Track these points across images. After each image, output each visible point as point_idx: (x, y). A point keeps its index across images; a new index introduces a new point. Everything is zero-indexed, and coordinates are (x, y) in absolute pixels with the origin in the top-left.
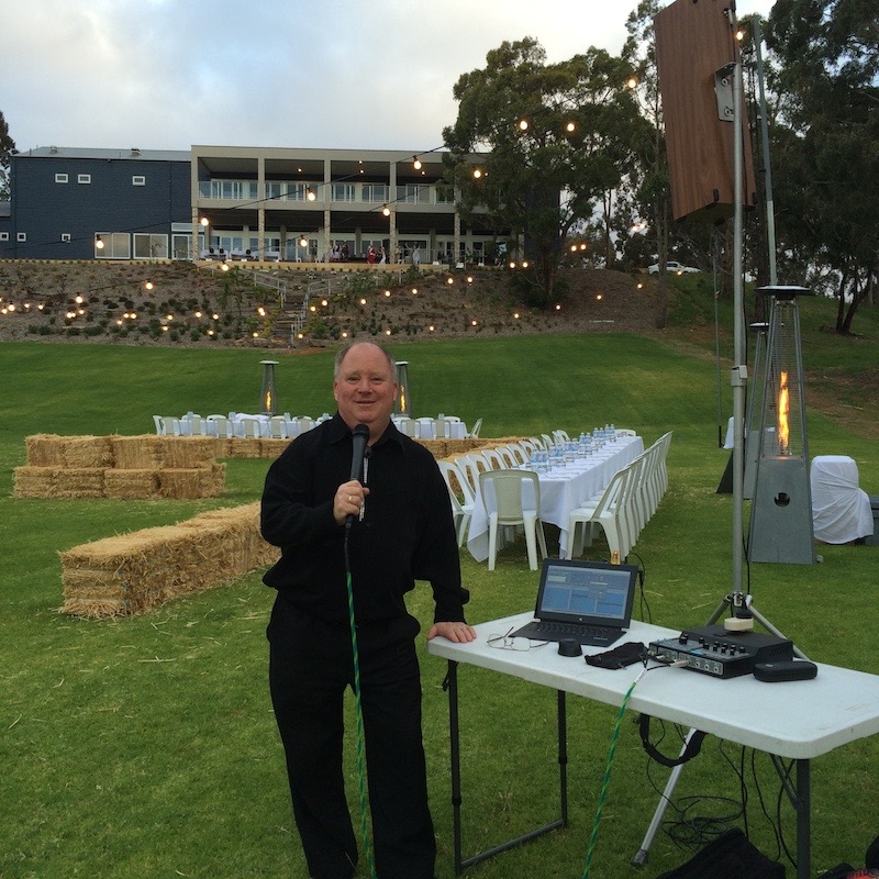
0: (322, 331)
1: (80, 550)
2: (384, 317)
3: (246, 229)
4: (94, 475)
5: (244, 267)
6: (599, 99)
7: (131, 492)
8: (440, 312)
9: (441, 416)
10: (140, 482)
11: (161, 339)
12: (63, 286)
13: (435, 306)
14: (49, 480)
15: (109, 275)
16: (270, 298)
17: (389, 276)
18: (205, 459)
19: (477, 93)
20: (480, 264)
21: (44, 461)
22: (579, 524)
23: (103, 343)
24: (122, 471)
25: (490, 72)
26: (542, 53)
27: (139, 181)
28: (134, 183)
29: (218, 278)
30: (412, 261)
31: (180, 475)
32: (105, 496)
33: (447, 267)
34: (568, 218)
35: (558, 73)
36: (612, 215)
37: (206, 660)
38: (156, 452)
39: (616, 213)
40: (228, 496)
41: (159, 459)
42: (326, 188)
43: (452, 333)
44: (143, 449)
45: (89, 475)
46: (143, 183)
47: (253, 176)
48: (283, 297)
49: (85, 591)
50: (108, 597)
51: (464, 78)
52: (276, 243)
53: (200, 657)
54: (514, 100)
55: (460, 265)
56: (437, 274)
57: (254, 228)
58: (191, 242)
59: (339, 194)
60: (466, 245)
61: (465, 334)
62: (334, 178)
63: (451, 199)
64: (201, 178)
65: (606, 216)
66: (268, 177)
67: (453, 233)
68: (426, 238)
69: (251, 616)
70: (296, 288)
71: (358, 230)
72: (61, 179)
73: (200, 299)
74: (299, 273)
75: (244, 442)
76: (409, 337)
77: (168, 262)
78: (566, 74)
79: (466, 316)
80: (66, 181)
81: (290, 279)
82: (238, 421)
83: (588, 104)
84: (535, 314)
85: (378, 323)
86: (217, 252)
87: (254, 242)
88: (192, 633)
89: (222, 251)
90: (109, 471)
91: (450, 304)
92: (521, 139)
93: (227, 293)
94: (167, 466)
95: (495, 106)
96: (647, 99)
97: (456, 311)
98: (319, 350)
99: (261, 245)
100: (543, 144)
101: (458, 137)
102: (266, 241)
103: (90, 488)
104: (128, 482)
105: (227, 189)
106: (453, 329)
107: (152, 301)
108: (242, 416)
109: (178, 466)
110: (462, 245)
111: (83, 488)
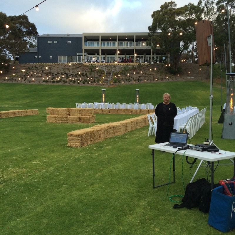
0: (116, 81)
1: (71, 133)
2: (132, 77)
3: (96, 54)
4: (65, 117)
5: (96, 64)
6: (191, 17)
7: (74, 121)
8: (147, 75)
9: (147, 103)
10: (76, 119)
11: (75, 83)
12: (51, 70)
13: (145, 74)
14: (55, 118)
15: (62, 67)
16: (102, 72)
17: (134, 66)
18: (91, 114)
19: (157, 17)
20: (158, 63)
21: (54, 114)
22: (181, 129)
23: (61, 84)
24: (71, 116)
25: (161, 11)
26: (176, 5)
27: (69, 42)
28: (68, 43)
29: (89, 67)
30: (139, 62)
31: (85, 118)
32: (68, 122)
33: (149, 63)
34: (182, 50)
35: (180, 10)
36: (194, 48)
37: (100, 155)
38: (79, 112)
39: (195, 48)
40: (96, 123)
41: (80, 114)
42: (117, 43)
43: (150, 81)
44: (76, 111)
45: (64, 117)
46: (70, 43)
47: (98, 40)
48: (106, 72)
49: (72, 141)
50: (77, 143)
51: (154, 13)
52: (104, 58)
53: (99, 155)
54: (168, 18)
55: (152, 63)
56: (146, 65)
57: (98, 54)
58: (82, 58)
59: (120, 44)
60: (154, 58)
61: (153, 81)
62: (119, 40)
63: (150, 45)
64: (85, 41)
65: (193, 49)
66: (102, 40)
67: (150, 54)
68: (143, 56)
69: (107, 147)
70: (109, 70)
71: (125, 54)
72: (50, 42)
73: (85, 73)
74: (110, 66)
75: (98, 110)
76: (139, 82)
77: (77, 63)
78: (182, 10)
79: (154, 77)
80: (51, 43)
81: (108, 67)
82: (96, 105)
83: (188, 19)
84: (172, 76)
85: (130, 79)
86: (89, 60)
87: (98, 58)
88: (96, 150)
89: (90, 60)
90: (69, 116)
91: (150, 73)
92: (169, 29)
93: (92, 71)
94: (82, 115)
95: (162, 20)
96: (204, 17)
97: (151, 75)
98: (115, 86)
99: (100, 58)
100: (175, 30)
101: (152, 29)
102: (101, 57)
103: (64, 120)
104: (73, 119)
105: (91, 44)
106: (150, 80)
107: (73, 73)
108: (97, 103)
109: (85, 115)
110: (153, 57)
111: (63, 120)
